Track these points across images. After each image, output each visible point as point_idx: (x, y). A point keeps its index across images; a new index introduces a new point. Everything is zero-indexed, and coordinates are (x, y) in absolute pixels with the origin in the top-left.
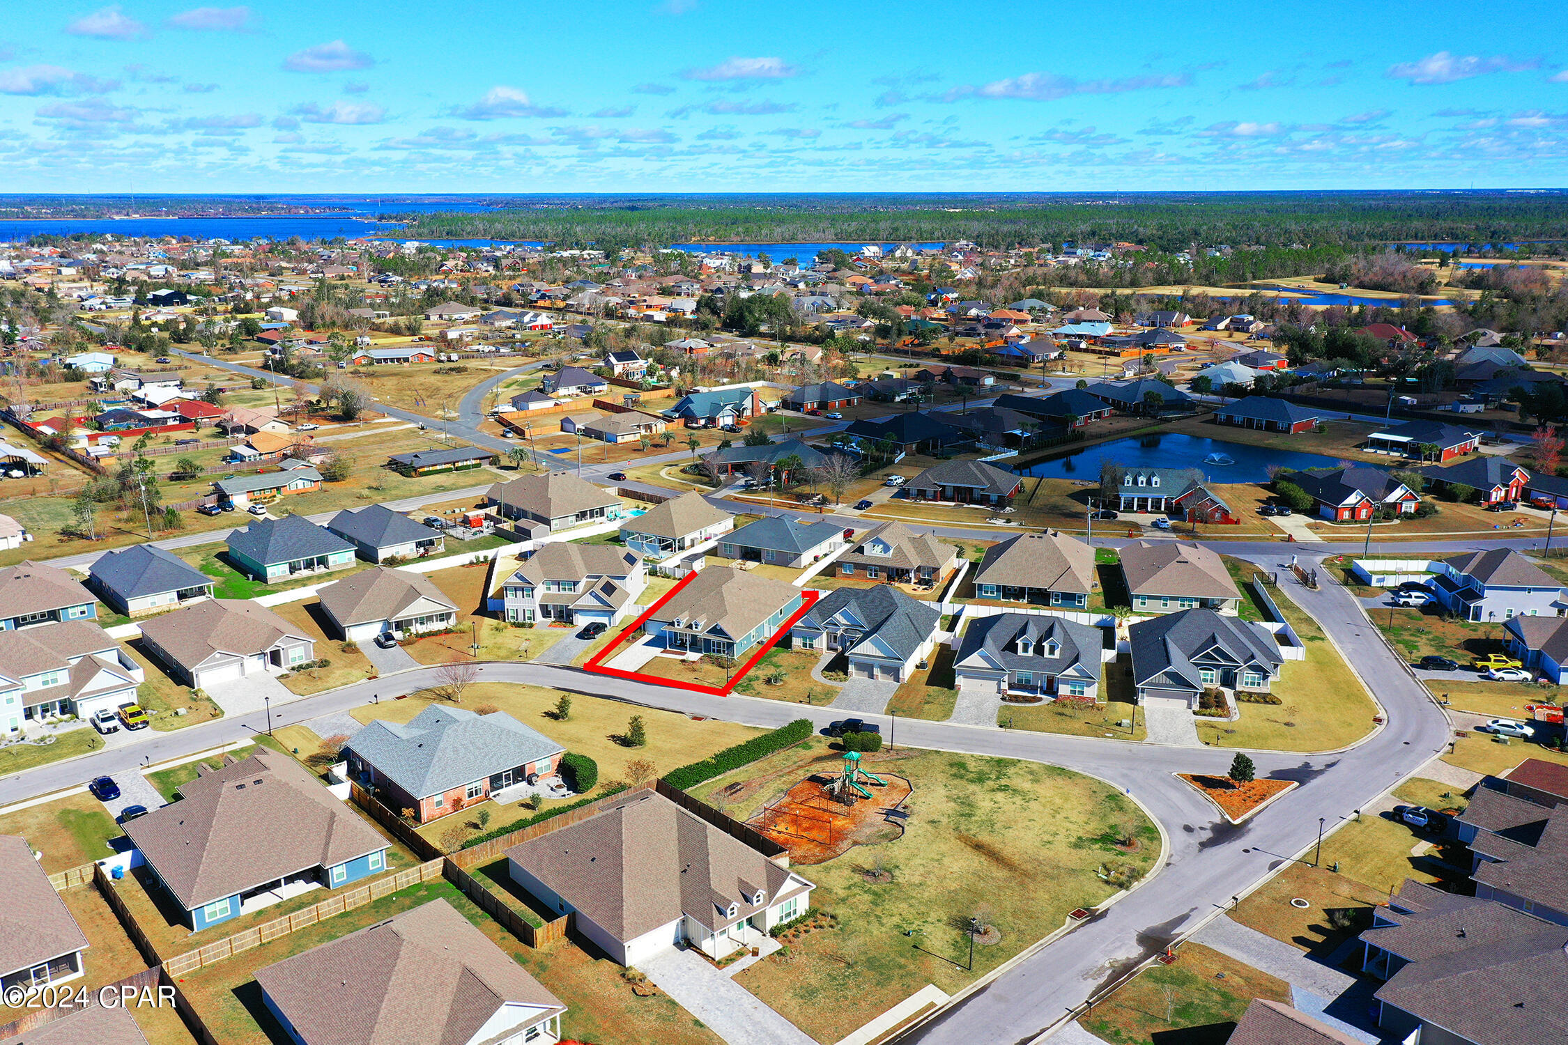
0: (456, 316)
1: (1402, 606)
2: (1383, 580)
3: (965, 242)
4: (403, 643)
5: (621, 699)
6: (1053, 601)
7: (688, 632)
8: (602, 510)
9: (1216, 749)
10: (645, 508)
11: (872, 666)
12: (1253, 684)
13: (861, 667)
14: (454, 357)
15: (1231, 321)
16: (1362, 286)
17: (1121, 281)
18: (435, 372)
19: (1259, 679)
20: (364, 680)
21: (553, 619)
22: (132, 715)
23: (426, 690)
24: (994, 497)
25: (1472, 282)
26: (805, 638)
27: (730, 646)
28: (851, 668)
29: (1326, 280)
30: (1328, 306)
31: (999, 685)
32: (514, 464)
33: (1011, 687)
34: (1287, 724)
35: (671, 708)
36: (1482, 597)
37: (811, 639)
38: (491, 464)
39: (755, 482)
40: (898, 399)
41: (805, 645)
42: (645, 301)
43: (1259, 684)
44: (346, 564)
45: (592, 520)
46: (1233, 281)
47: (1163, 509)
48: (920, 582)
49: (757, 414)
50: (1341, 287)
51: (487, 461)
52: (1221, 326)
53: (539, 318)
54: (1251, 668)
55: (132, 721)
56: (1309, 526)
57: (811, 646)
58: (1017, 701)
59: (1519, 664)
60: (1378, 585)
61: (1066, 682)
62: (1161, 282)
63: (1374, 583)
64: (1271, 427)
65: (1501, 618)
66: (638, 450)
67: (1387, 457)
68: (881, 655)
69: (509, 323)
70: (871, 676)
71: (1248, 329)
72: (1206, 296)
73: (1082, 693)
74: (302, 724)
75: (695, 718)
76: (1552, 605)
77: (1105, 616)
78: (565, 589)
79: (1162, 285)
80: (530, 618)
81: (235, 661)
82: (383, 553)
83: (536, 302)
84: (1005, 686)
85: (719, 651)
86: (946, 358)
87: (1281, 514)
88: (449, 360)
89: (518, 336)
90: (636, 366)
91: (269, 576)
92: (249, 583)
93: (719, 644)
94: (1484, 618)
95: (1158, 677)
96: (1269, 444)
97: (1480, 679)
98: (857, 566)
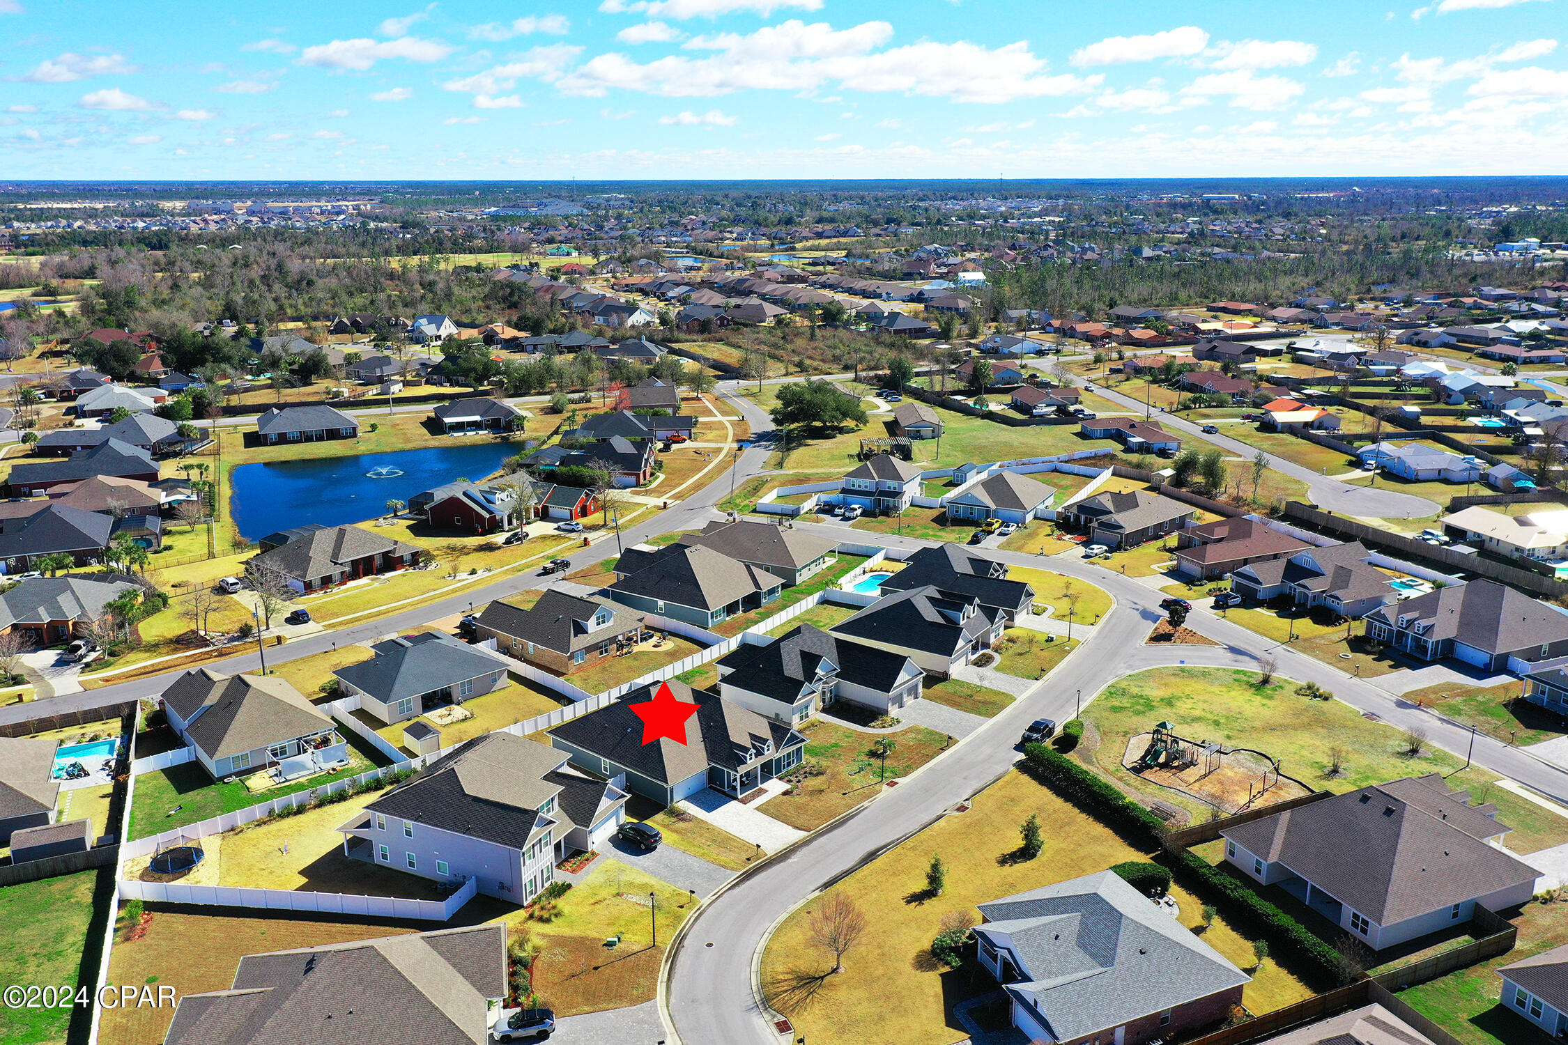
7: (761, 760)
24: (407, 557)
27: (799, 750)
28: (890, 706)
36: (901, 493)
37: (807, 708)
75: (961, 810)
80: (548, 879)
85: (789, 764)
98: (589, 649)
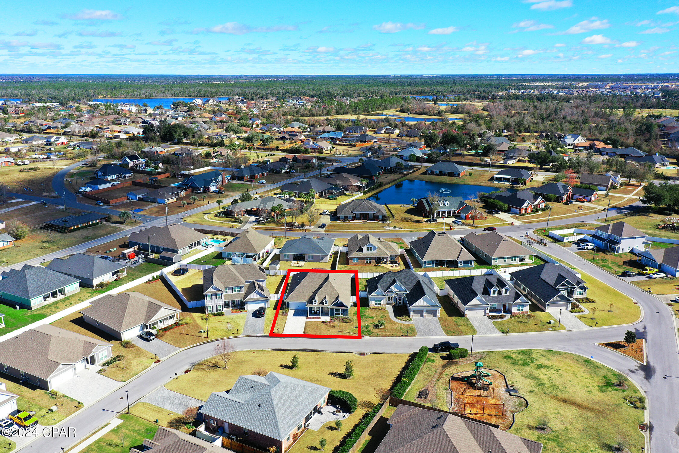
0: (6, 139)
1: (586, 250)
2: (568, 239)
3: (238, 97)
4: (157, 336)
5: (313, 350)
6: (459, 265)
7: (321, 306)
8: (199, 242)
9: (596, 328)
10: (217, 238)
11: (423, 311)
12: (580, 294)
13: (416, 312)
14: (27, 162)
15: (386, 129)
16: (416, 113)
17: (323, 113)
18: (21, 171)
19: (582, 292)
20: (154, 365)
21: (231, 308)
22: (26, 419)
23: (199, 364)
24: (380, 216)
25: (454, 111)
26: (376, 301)
27: (345, 311)
28: (412, 313)
29: (400, 111)
30: (416, 122)
31: (485, 312)
32: (122, 220)
33: (491, 311)
34: (609, 311)
35: (343, 351)
36: (619, 243)
37: (380, 301)
38: (106, 221)
39: (262, 219)
40: (283, 171)
41: (376, 304)
42: (108, 128)
43: (582, 294)
44: (74, 291)
45: (196, 248)
46: (365, 112)
47: (452, 215)
48: (392, 263)
49: (224, 184)
50: (409, 114)
51: (104, 220)
52: (383, 132)
53: (60, 139)
54: (580, 287)
55: (27, 423)
56: (512, 217)
57: (380, 304)
58: (497, 318)
59: (657, 270)
60: (566, 241)
61: (515, 306)
62: (338, 113)
63: (565, 241)
64: (451, 174)
65: (627, 251)
66: (180, 207)
67: (504, 184)
68: (427, 305)
69: (40, 142)
70: (422, 316)
71: (394, 133)
72: (367, 119)
73: (522, 310)
74: (142, 401)
75: (361, 354)
76: (643, 243)
77: (488, 270)
78: (235, 291)
79: (339, 114)
80: (220, 310)
81: (71, 368)
82: (96, 282)
83: (46, 130)
84: (487, 312)
85: (339, 314)
86: (284, 151)
87: (497, 213)
88: (24, 164)
89: (53, 149)
90: (140, 162)
91: (32, 305)
92: (18, 312)
93: (339, 310)
94: (621, 251)
95: (556, 298)
96: (456, 182)
97: (647, 279)
98: (360, 258)
